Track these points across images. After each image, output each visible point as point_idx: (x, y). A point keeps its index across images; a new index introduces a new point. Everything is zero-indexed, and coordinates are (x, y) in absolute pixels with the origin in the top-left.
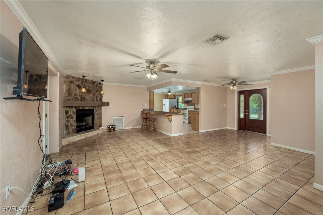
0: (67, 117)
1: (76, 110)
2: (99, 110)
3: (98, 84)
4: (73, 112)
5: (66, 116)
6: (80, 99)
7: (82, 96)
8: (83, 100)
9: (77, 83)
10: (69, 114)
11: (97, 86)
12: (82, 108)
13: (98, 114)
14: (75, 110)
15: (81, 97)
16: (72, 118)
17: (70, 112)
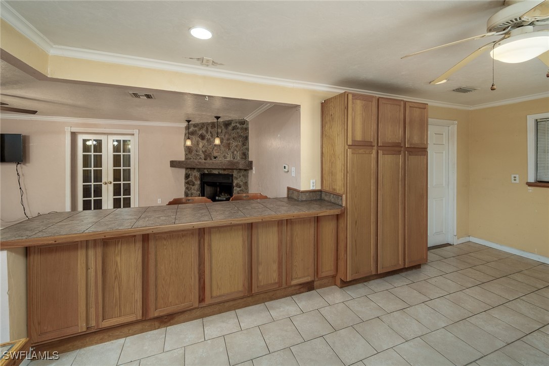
0: (187, 183)
1: (199, 174)
2: (240, 176)
3: (238, 125)
4: (195, 177)
5: (187, 181)
6: (203, 156)
7: (205, 151)
8: (209, 159)
9: (201, 132)
10: (190, 179)
11: (234, 128)
12: (208, 171)
13: (238, 186)
14: (197, 174)
15: (204, 154)
16: (193, 185)
17: (190, 176)
